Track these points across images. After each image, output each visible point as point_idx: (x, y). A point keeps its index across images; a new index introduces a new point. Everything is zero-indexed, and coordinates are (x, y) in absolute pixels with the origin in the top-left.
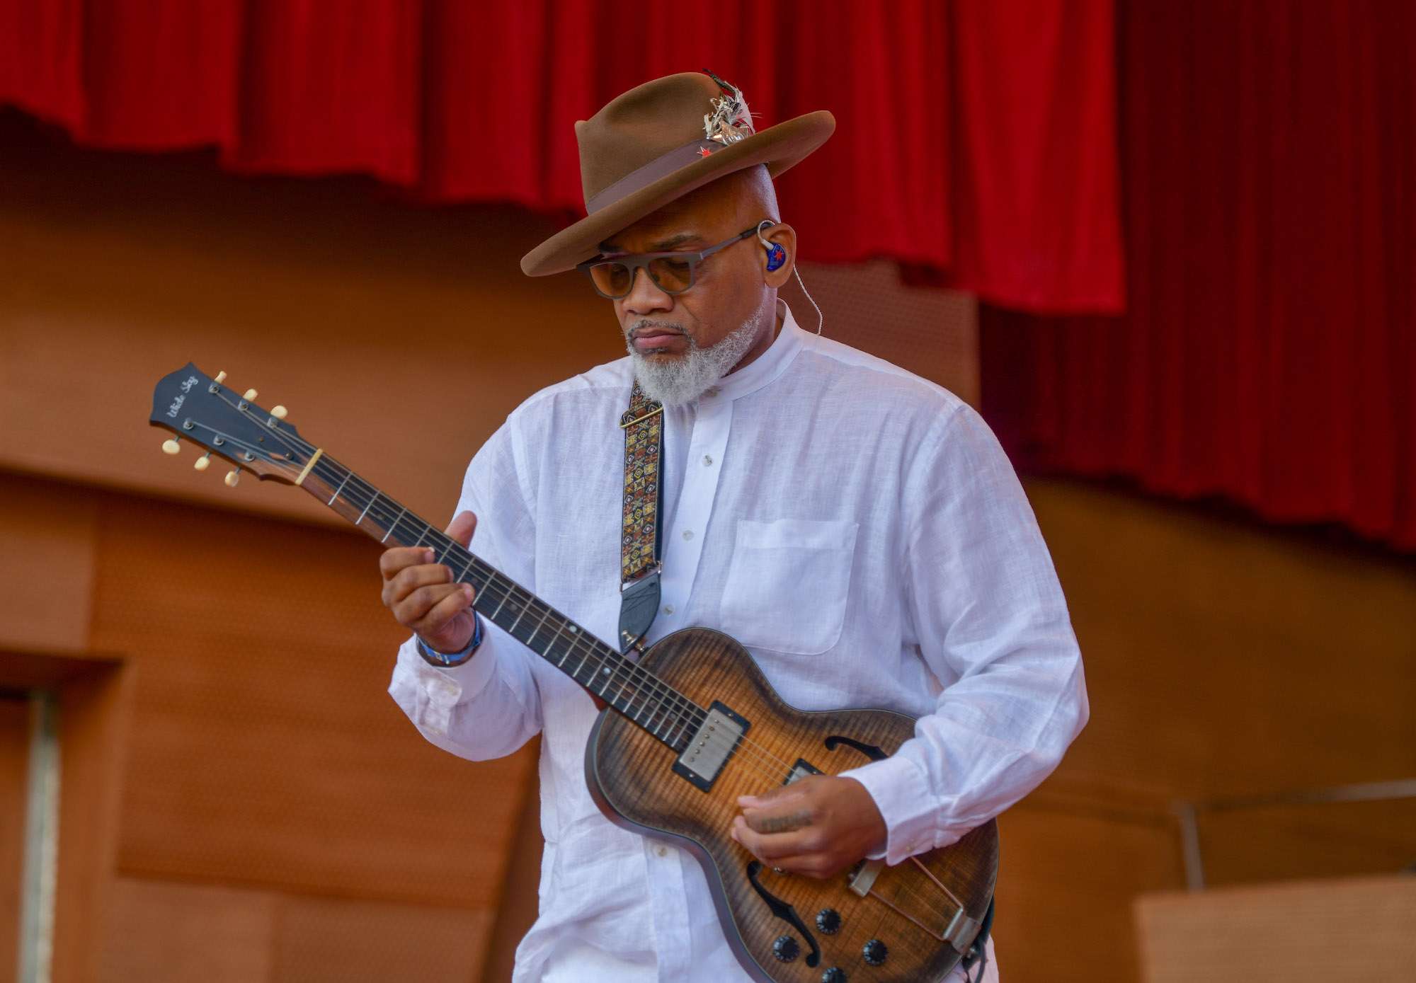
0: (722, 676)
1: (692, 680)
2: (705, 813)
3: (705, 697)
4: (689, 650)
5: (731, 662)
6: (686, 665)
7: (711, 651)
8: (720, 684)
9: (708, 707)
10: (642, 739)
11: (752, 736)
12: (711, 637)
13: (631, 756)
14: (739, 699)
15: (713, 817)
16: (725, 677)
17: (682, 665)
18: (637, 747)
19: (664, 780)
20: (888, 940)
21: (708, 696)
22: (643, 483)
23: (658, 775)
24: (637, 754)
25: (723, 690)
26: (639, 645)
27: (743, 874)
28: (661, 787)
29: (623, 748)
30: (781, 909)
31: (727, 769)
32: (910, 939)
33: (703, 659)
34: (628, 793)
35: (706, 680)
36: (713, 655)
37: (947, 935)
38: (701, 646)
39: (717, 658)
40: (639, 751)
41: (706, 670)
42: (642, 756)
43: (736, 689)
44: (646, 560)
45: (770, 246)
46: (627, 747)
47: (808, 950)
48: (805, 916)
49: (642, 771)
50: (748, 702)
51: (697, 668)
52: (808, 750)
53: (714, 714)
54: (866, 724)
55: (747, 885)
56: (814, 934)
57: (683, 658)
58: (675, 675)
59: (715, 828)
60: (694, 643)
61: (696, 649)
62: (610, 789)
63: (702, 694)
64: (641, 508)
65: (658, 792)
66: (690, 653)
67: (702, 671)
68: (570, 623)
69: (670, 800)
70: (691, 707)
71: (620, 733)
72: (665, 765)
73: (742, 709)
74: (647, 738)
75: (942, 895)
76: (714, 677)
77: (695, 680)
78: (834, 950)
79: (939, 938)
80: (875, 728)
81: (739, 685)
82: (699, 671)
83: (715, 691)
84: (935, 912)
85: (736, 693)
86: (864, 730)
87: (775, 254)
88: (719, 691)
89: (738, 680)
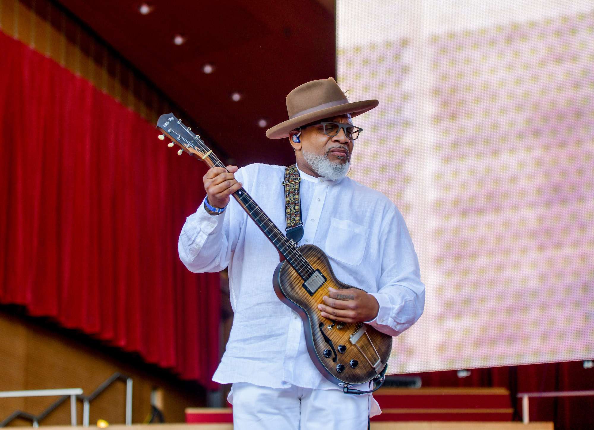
0: (320, 262)
2: (310, 303)
4: (311, 251)
5: (323, 260)
7: (317, 254)
8: (319, 265)
9: (315, 270)
10: (294, 273)
11: (327, 283)
12: (318, 249)
13: (291, 276)
14: (325, 271)
15: (312, 304)
17: (309, 255)
18: (292, 275)
19: (299, 288)
20: (358, 361)
21: (316, 266)
22: (294, 200)
23: (298, 286)
24: (292, 277)
26: (295, 245)
27: (318, 326)
28: (298, 290)
29: (288, 274)
30: (327, 340)
31: (318, 291)
32: (364, 363)
33: (315, 255)
34: (288, 288)
35: (315, 262)
37: (374, 366)
38: (315, 251)
39: (319, 256)
41: (315, 259)
42: (293, 279)
44: (297, 221)
47: (334, 356)
48: (335, 345)
49: (293, 283)
50: (327, 273)
51: (313, 257)
53: (317, 272)
55: (318, 329)
56: (336, 352)
57: (310, 253)
58: (307, 257)
59: (312, 308)
60: (313, 249)
61: (313, 251)
62: (282, 285)
63: (314, 265)
64: (294, 207)
68: (278, 230)
69: (300, 295)
70: (311, 268)
71: (288, 269)
72: (300, 284)
73: (325, 274)
74: (296, 273)
75: (375, 353)
76: (318, 262)
77: (312, 261)
78: (341, 358)
79: (372, 366)
81: (324, 267)
82: (314, 258)
84: (372, 358)
85: (324, 269)
88: (319, 266)
89: (324, 265)
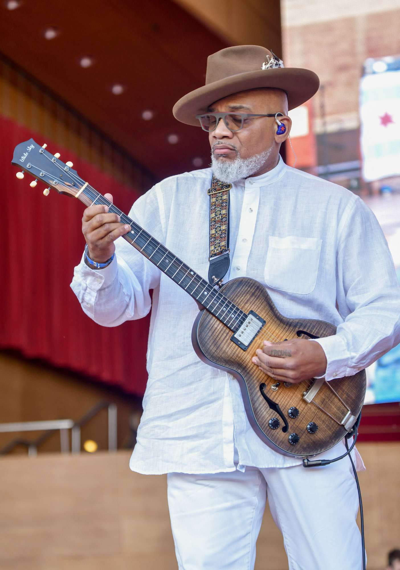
0: (255, 300)
1: (242, 300)
2: (243, 360)
3: (247, 308)
4: (241, 287)
5: (259, 294)
6: (240, 294)
7: (251, 288)
8: (253, 303)
9: (248, 313)
10: (218, 325)
11: (266, 328)
12: (251, 282)
13: (214, 332)
14: (262, 311)
15: (247, 362)
16: (256, 300)
17: (238, 293)
18: (216, 328)
19: (227, 344)
20: (318, 423)
21: (248, 308)
22: (220, 217)
23: (224, 341)
24: (216, 331)
25: (255, 306)
26: (220, 282)
27: (258, 389)
28: (225, 347)
29: (210, 328)
30: (273, 406)
31: (254, 341)
32: (327, 423)
33: (247, 292)
34: (211, 348)
35: (248, 301)
36: (251, 290)
37: (343, 423)
38: (247, 285)
39: (253, 292)
40: (217, 330)
41: (248, 296)
42: (218, 333)
43: (260, 306)
44: (223, 248)
45: (280, 124)
46: (212, 328)
47: (283, 424)
48: (283, 410)
49: (218, 339)
50: (265, 312)
52: (289, 336)
53: (251, 316)
54: (314, 326)
55: (259, 393)
56: (287, 418)
57: (239, 290)
58: (235, 297)
59: (247, 367)
60: (243, 284)
61: (244, 287)
62: (203, 346)
63: (246, 307)
64: (220, 227)
65: (224, 349)
66: (242, 288)
67: (246, 297)
69: (229, 353)
70: (241, 312)
71: (209, 321)
72: (228, 337)
73: (262, 315)
74: (221, 324)
75: (342, 404)
76: (251, 300)
77: (243, 301)
78: (294, 425)
79: (339, 423)
80: (318, 328)
81: (261, 305)
82: (245, 296)
83: (251, 306)
84: (338, 412)
85: (261, 308)
86: (313, 329)
87: (281, 127)
88: (253, 306)
89: (262, 302)
